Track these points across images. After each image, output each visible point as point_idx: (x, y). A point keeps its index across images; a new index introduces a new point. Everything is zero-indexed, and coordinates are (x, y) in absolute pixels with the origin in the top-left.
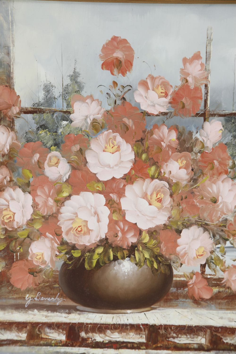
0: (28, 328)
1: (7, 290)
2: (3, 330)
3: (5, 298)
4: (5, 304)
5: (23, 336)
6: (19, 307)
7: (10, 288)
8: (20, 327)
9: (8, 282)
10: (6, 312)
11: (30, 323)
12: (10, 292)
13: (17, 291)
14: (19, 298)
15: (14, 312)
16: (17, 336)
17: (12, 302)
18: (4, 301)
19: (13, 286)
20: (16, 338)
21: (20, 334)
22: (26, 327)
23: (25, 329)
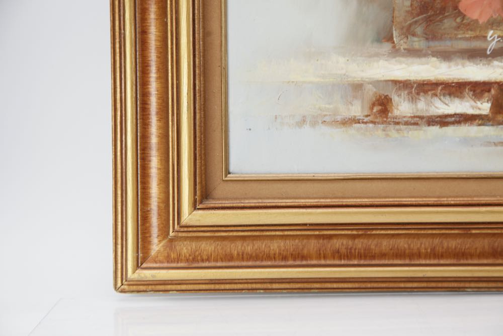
0: (493, 92)
1: (454, 24)
2: (448, 97)
3: (451, 39)
4: (451, 50)
5: (484, 107)
6: (476, 55)
7: (459, 20)
8: (478, 91)
9: (456, 8)
10: (452, 64)
11: (496, 83)
12: (458, 28)
13: (472, 25)
14: (476, 38)
15: (467, 63)
16: (473, 107)
17: (463, 45)
18: (448, 43)
19: (464, 17)
20: (471, 112)
21: (479, 104)
22: (489, 91)
23: (486, 94)
